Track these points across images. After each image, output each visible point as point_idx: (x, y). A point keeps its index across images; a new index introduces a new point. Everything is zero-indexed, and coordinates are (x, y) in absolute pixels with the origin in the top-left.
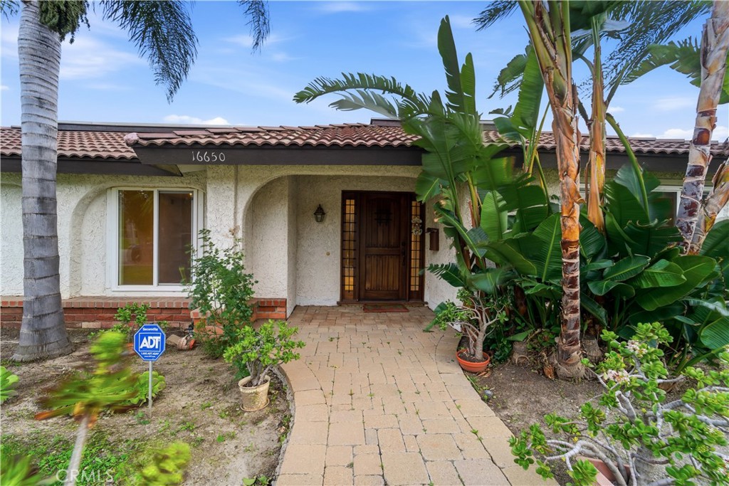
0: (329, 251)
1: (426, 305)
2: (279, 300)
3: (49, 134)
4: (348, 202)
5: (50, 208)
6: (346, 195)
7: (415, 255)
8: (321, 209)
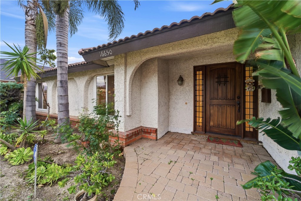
0: (187, 102)
1: (260, 144)
2: (152, 129)
3: (64, 56)
4: (198, 73)
5: (64, 84)
6: (196, 69)
7: (249, 105)
8: (182, 78)
